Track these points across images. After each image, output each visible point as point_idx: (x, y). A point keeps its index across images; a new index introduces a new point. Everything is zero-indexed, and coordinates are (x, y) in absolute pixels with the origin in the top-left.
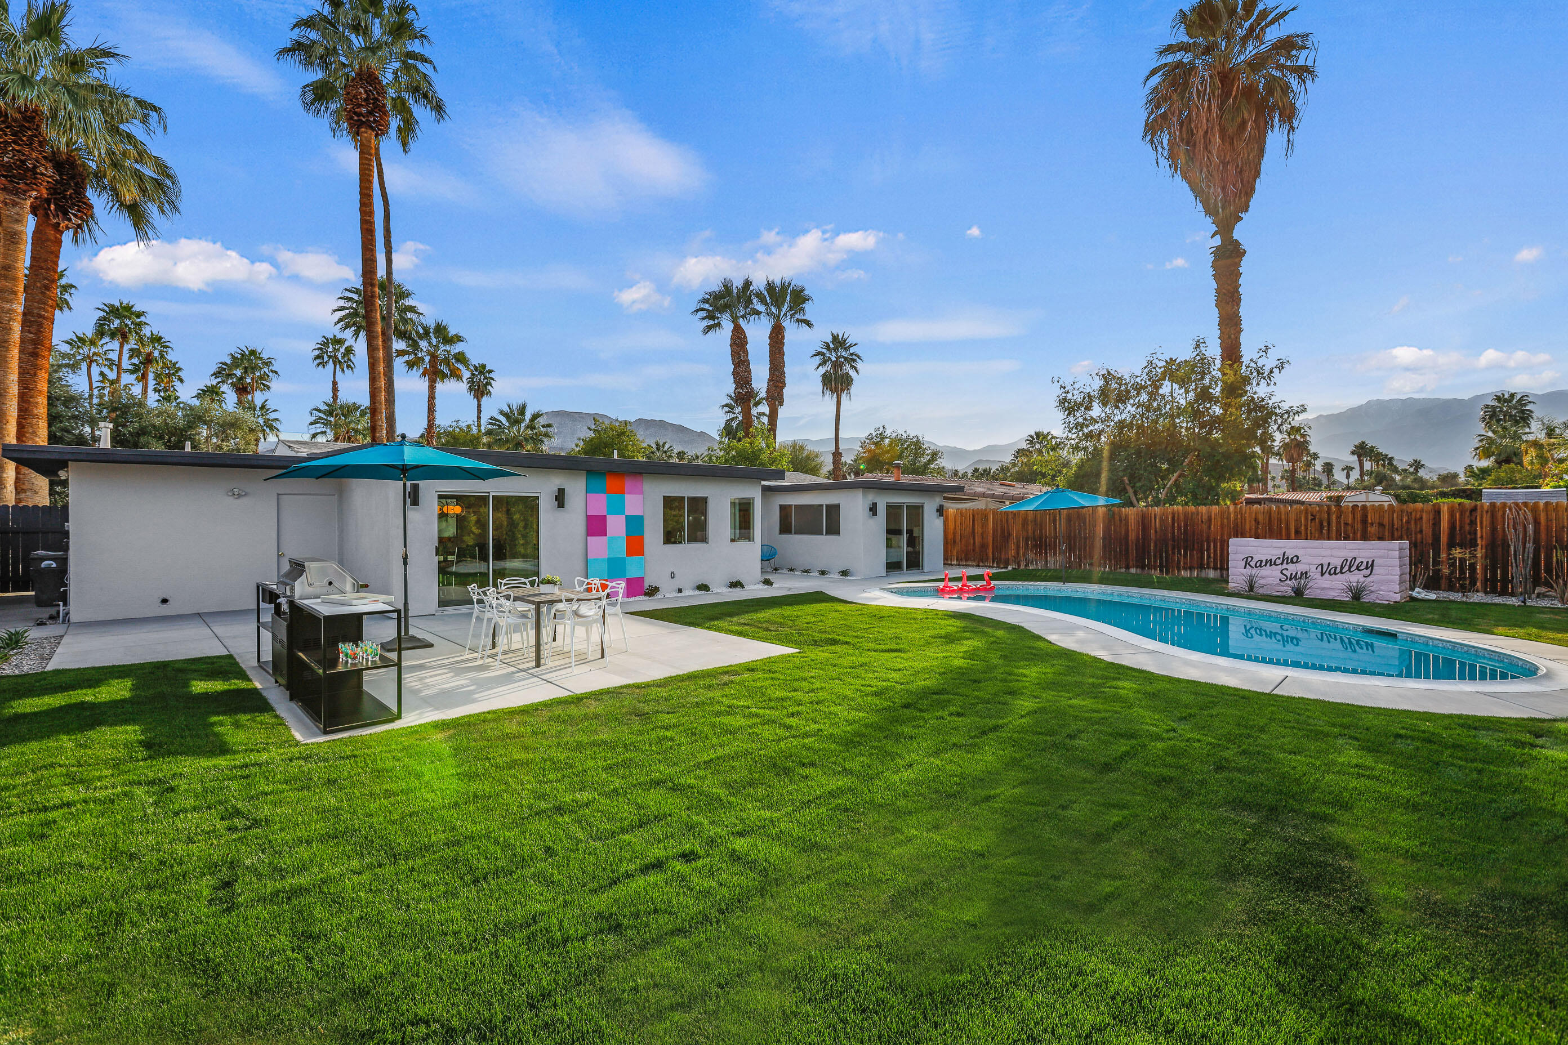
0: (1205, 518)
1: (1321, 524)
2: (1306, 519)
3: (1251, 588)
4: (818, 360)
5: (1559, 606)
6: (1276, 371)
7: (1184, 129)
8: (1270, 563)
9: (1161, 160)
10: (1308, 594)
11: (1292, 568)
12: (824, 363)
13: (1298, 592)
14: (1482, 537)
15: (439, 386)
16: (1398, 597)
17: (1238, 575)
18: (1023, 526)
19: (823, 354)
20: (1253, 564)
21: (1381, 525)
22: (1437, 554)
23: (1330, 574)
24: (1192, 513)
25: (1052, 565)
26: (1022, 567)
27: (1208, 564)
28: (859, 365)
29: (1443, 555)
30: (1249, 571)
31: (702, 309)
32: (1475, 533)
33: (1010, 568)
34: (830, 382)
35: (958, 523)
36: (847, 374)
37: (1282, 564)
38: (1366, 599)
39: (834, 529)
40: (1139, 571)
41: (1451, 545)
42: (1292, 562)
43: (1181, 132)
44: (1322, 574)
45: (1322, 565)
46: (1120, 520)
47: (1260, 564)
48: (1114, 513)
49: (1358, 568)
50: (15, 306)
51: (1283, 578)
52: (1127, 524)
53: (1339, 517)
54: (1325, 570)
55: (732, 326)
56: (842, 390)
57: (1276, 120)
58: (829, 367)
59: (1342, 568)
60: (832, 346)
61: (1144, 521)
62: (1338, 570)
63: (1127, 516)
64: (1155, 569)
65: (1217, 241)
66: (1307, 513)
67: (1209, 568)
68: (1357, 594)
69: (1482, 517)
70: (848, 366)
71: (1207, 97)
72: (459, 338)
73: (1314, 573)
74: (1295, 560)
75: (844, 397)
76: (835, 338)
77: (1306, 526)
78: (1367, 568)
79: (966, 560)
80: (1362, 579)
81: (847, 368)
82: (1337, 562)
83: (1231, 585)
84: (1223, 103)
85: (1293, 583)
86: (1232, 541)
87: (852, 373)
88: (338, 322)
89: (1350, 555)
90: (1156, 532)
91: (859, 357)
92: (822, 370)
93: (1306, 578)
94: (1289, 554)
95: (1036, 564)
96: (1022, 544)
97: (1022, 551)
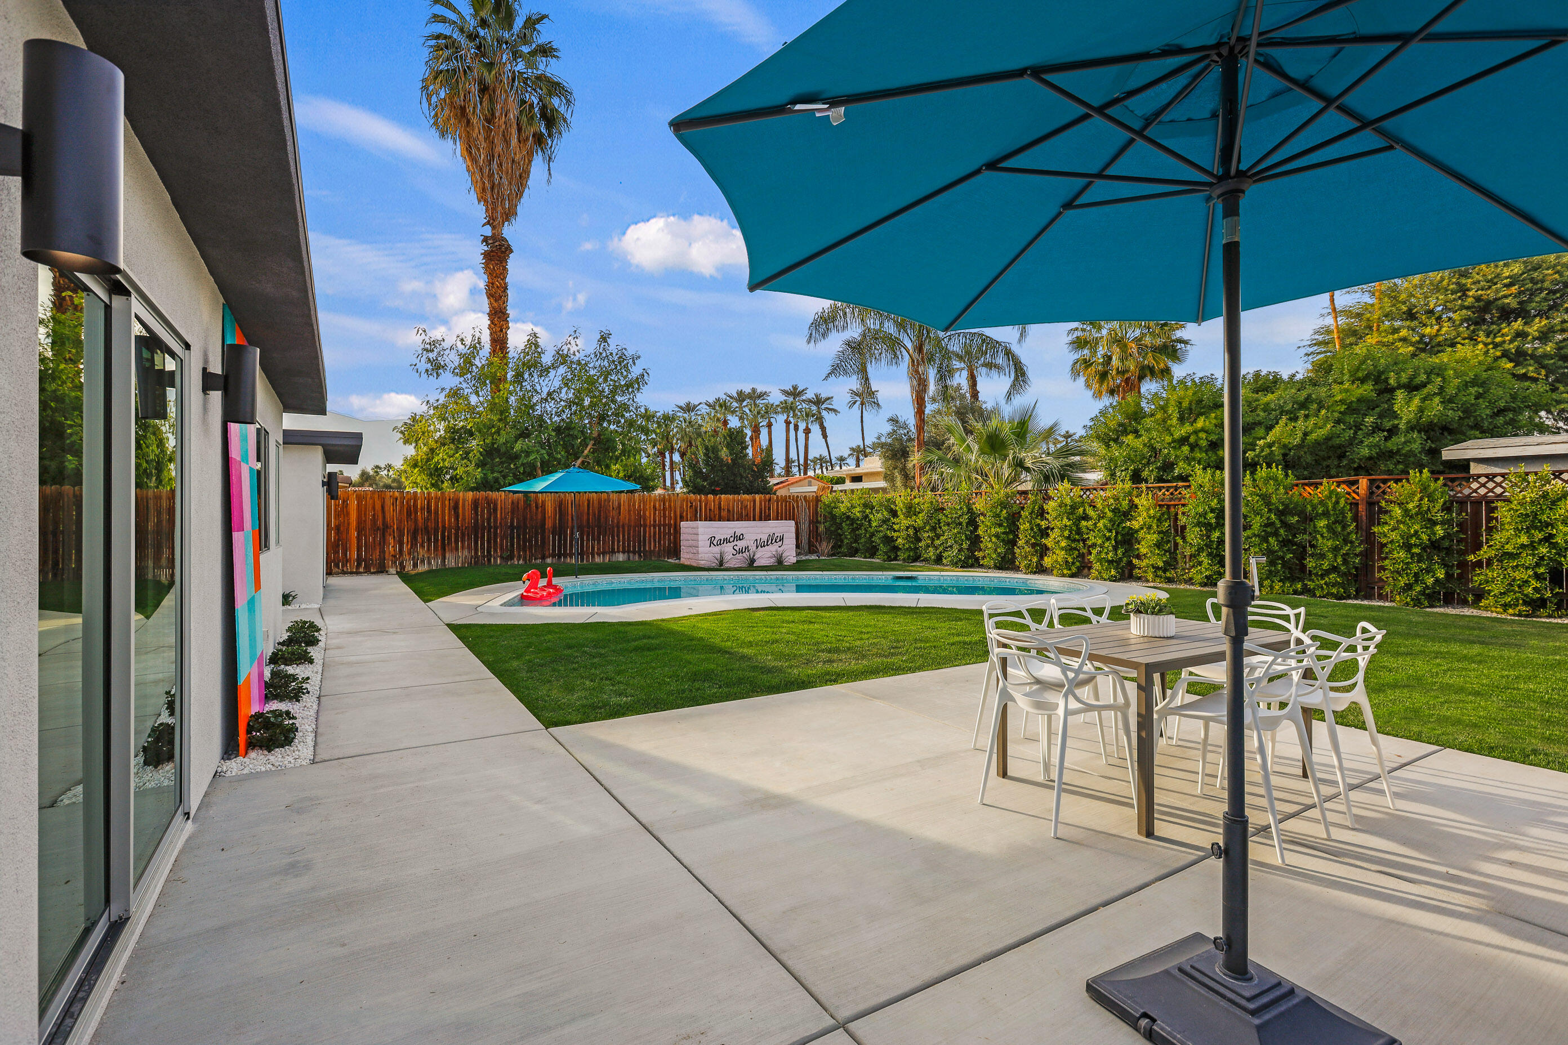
3: (721, 563)
8: (727, 541)
10: (755, 562)
11: (741, 544)
16: (796, 558)
17: (706, 552)
18: (409, 515)
20: (715, 542)
23: (764, 547)
26: (409, 568)
30: (716, 550)
37: (734, 541)
38: (784, 563)
42: (740, 539)
44: (759, 548)
45: (756, 540)
47: (720, 543)
49: (776, 540)
51: (736, 552)
54: (761, 544)
59: (768, 542)
62: (766, 544)
68: (779, 558)
73: (754, 547)
74: (740, 538)
78: (780, 541)
80: (779, 548)
82: (765, 538)
83: (685, 562)
85: (741, 556)
89: (771, 531)
93: (750, 550)
94: (738, 534)
95: (429, 563)
96: (407, 539)
97: (407, 548)
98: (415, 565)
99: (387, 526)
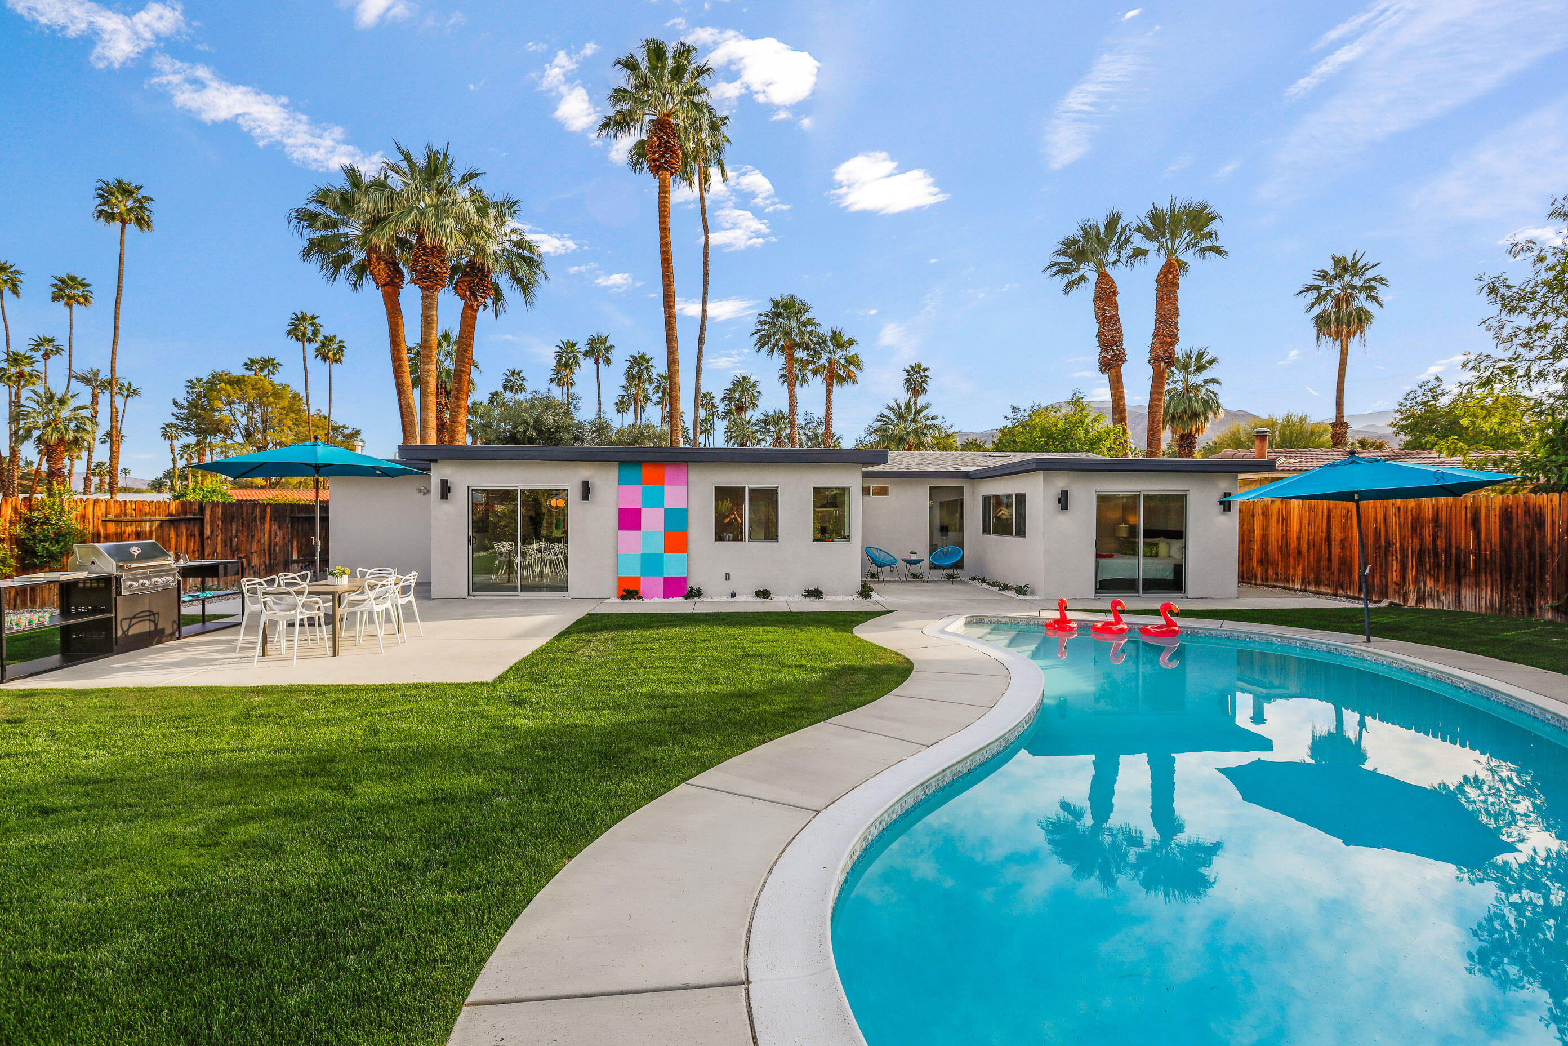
4: (1309, 297)
12: (1320, 299)
15: (836, 388)
18: (1414, 530)
19: (1318, 288)
25: (1468, 605)
26: (1412, 603)
28: (1381, 292)
31: (1054, 264)
34: (1329, 324)
35: (1306, 524)
36: (1360, 309)
39: (1022, 528)
50: (430, 367)
55: (1097, 276)
56: (1349, 335)
58: (1329, 304)
60: (1332, 273)
70: (1362, 298)
72: (851, 342)
75: (1354, 343)
76: (1337, 261)
81: (1361, 300)
87: (1370, 306)
88: (756, 344)
91: (1383, 282)
92: (1317, 310)
96: (1412, 562)
97: (1411, 574)
98: (1420, 600)
99: (1389, 544)
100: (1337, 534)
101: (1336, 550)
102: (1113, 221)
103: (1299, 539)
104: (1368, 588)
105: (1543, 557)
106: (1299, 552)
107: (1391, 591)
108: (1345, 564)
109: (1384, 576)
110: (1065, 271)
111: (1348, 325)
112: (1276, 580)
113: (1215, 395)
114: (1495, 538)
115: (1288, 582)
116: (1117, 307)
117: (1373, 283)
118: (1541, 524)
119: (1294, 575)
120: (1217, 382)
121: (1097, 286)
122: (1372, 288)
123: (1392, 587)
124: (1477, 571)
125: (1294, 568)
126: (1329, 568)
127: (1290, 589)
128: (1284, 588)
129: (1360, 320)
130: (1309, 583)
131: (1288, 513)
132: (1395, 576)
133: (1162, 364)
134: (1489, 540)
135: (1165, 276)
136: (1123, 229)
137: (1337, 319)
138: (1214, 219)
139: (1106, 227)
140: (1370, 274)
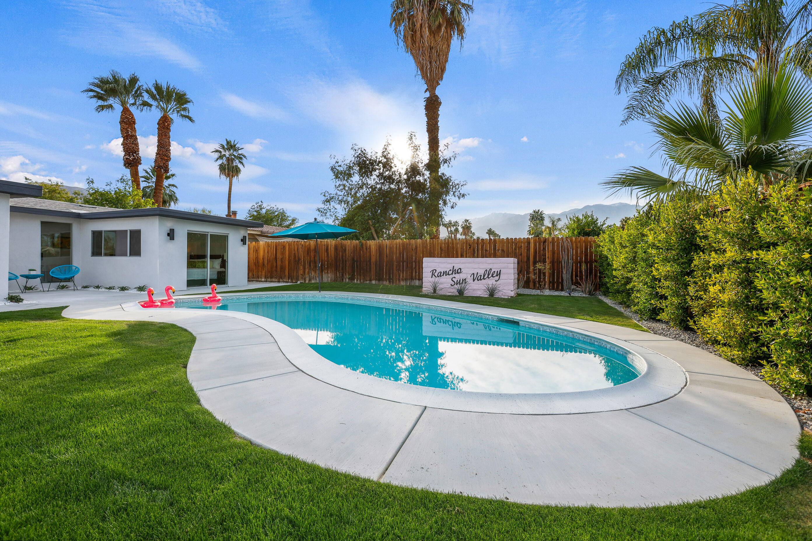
0: (414, 247)
1: (474, 251)
2: (466, 247)
4: (217, 155)
5: (584, 295)
6: (453, 158)
7: (411, 22)
8: (446, 273)
9: (400, 41)
10: (467, 293)
11: (458, 277)
12: (221, 157)
13: (461, 292)
14: (548, 257)
16: (512, 294)
17: (428, 282)
18: (308, 253)
19: (220, 152)
20: (436, 274)
21: (503, 250)
22: (529, 268)
23: (478, 280)
24: (407, 244)
25: (325, 280)
26: (307, 282)
27: (415, 276)
28: (244, 161)
29: (532, 268)
30: (434, 279)
31: (91, 90)
32: (545, 256)
33: (299, 282)
34: (225, 169)
35: (266, 251)
36: (237, 166)
37: (452, 274)
38: (497, 295)
39: (136, 251)
40: (377, 282)
41: (535, 263)
42: (458, 273)
43: (409, 24)
44: (474, 280)
45: (473, 274)
46: (366, 249)
47: (440, 275)
48: (362, 245)
49: (492, 276)
51: (453, 283)
52: (370, 252)
53: (482, 247)
54: (477, 278)
55: (121, 108)
56: (233, 176)
57: (456, 33)
58: (224, 160)
59: (484, 276)
60: (226, 147)
61: (380, 248)
62: (482, 277)
63: (370, 246)
64: (386, 281)
65: (428, 95)
66: (467, 244)
67: (416, 279)
68: (492, 292)
69: (548, 246)
70: (237, 161)
71: (422, 4)
73: (470, 280)
74: (459, 271)
75: (234, 180)
76: (228, 143)
77: (466, 251)
78: (497, 275)
79: (271, 278)
80: (495, 283)
82: (481, 272)
83: (424, 289)
84: (430, 11)
85: (457, 287)
86: (425, 260)
87: (240, 166)
89: (488, 267)
90: (387, 256)
91: (245, 157)
92: (220, 162)
93: (465, 283)
94: (456, 268)
95: (316, 279)
96: (307, 266)
97: (307, 271)
98: (310, 280)
99: (299, 259)
100: (279, 256)
101: (279, 263)
102: (134, 80)
103: (263, 259)
104: (291, 277)
105: (346, 261)
106: (264, 265)
107: (300, 277)
108: (283, 268)
109: (297, 272)
110: (99, 97)
111: (232, 172)
112: (253, 278)
113: (174, 193)
114: (333, 256)
115: (259, 278)
116: (136, 131)
117: (241, 156)
118: (345, 251)
119: (261, 275)
120: (176, 187)
121: (122, 115)
122: (241, 158)
123: (300, 276)
124: (327, 268)
125: (261, 272)
126: (276, 271)
127: (259, 281)
128: (257, 281)
129: (237, 171)
130: (268, 278)
131: (259, 248)
132: (301, 272)
133: (162, 170)
134: (331, 256)
135: (163, 123)
136: (139, 89)
137: (228, 168)
138: (189, 102)
139: (129, 81)
140: (240, 152)
